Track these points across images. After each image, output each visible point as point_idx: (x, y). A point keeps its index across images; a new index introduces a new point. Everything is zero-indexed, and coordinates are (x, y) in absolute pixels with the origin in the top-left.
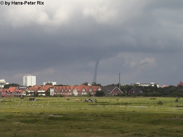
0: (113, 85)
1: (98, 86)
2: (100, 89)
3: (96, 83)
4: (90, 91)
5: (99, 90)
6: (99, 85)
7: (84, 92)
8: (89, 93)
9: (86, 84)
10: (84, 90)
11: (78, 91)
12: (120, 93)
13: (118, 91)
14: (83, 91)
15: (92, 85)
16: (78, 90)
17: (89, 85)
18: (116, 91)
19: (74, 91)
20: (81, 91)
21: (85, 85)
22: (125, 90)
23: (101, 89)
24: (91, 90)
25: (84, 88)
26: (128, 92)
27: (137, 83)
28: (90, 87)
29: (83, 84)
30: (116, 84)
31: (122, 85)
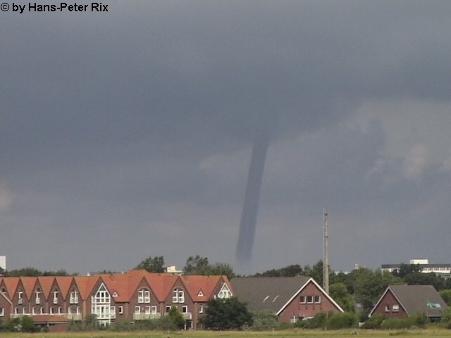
0: (293, 271)
1: (218, 277)
2: (225, 293)
3: (205, 261)
4: (176, 299)
5: (221, 296)
6: (225, 272)
7: (144, 306)
8: (174, 310)
9: (156, 266)
10: (144, 298)
11: (115, 303)
12: (326, 310)
13: (316, 299)
14: (141, 299)
15: (188, 270)
16: (115, 296)
17: (172, 269)
18: (309, 299)
19: (94, 299)
20: (132, 303)
21: (149, 271)
22: (353, 296)
23: (233, 289)
24: (179, 299)
25: (144, 284)
26: (367, 306)
27: (416, 262)
28: (178, 283)
29: (139, 268)
30: (306, 268)
31: (337, 273)
